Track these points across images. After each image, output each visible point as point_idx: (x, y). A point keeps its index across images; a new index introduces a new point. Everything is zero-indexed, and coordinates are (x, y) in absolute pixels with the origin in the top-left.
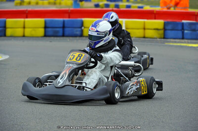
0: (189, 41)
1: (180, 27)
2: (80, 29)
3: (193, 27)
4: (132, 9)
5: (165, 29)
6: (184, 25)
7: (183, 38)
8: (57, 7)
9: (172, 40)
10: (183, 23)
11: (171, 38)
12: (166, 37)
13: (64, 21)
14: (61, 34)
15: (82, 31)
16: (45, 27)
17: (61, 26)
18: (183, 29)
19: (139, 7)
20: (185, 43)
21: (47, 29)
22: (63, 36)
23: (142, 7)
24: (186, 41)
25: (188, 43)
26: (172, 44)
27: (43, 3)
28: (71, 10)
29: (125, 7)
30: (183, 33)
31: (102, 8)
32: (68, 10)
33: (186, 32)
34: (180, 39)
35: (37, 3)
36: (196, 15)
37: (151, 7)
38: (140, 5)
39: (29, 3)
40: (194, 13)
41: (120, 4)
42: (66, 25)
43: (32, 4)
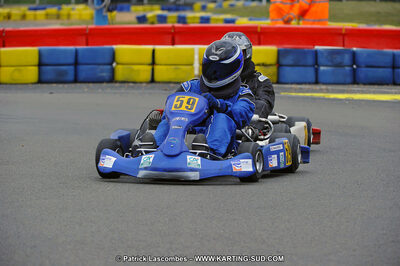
0: (330, 87)
1: (310, 60)
2: (109, 67)
3: (338, 59)
4: (212, 24)
5: (279, 65)
6: (319, 54)
7: (317, 82)
8: (62, 24)
9: (293, 86)
10: (316, 52)
11: (292, 83)
12: (282, 80)
13: (77, 51)
14: (71, 77)
15: (113, 71)
16: (40, 65)
17: (72, 60)
18: (316, 64)
19: (227, 21)
20: (321, 91)
21: (44, 68)
22: (76, 81)
23: (233, 21)
24: (324, 87)
25: (328, 91)
26: (293, 94)
27: (35, 16)
28: (91, 30)
29: (198, 20)
30: (317, 71)
31: (153, 23)
32: (85, 30)
33: (322, 68)
34: (310, 83)
35: (24, 17)
36: (344, 35)
37: (251, 20)
38: (228, 16)
39: (9, 17)
40: (341, 29)
41: (189, 15)
42: (80, 60)
43: (13, 18)
